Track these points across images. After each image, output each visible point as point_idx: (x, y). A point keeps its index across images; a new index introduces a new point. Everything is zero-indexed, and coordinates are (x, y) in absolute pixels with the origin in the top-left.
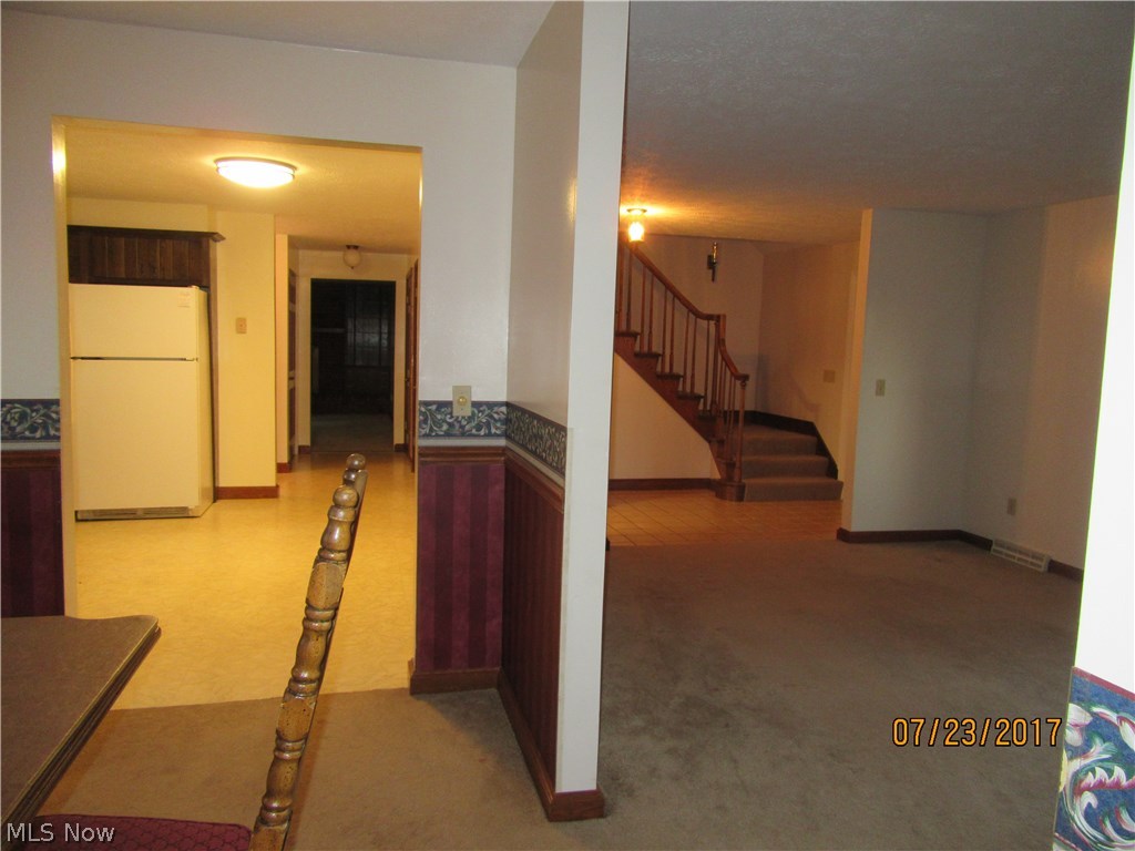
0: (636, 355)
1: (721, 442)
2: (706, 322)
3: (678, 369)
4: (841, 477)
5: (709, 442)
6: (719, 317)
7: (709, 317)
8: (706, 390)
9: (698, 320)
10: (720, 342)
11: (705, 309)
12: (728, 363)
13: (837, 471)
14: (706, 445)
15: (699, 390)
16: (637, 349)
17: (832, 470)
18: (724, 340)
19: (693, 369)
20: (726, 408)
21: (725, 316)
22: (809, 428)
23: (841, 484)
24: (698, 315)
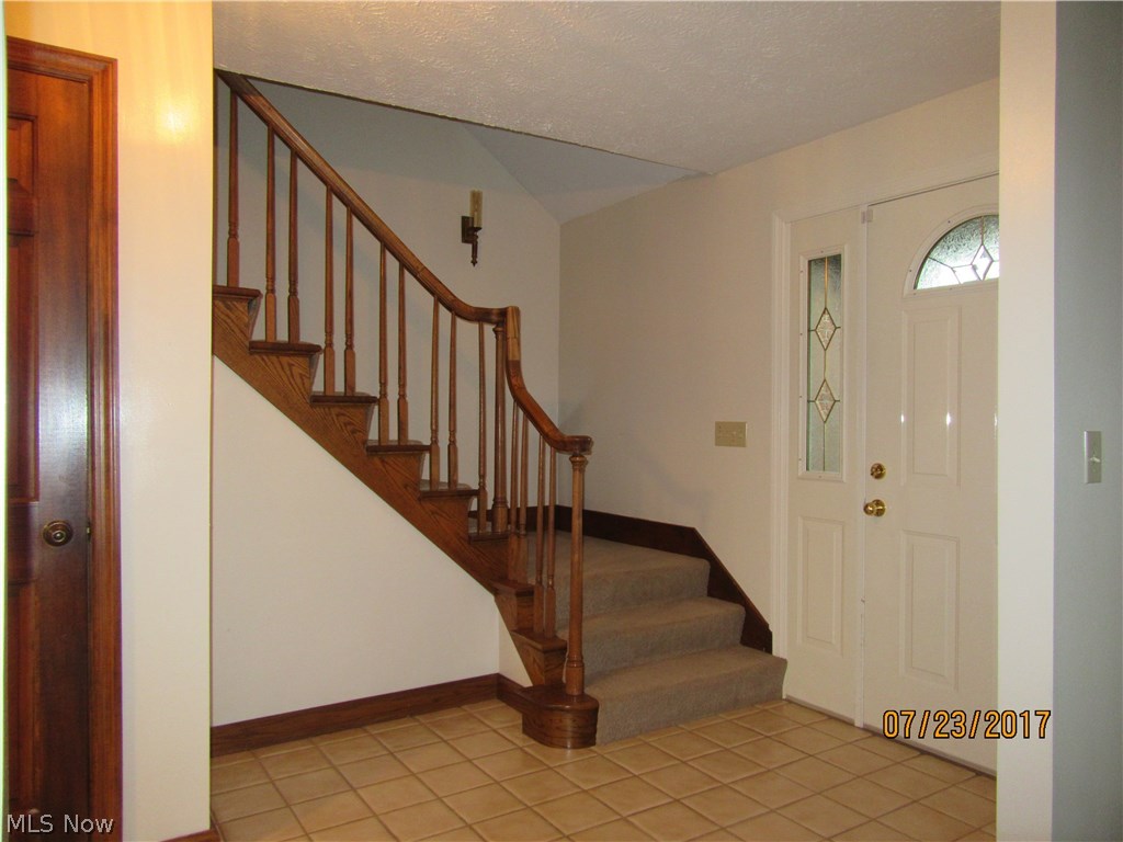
0: (317, 400)
1: (526, 594)
2: (475, 326)
3: (419, 433)
4: (780, 647)
5: (495, 592)
6: (503, 313)
7: (480, 316)
8: (482, 476)
9: (459, 321)
10: (510, 368)
11: (472, 298)
12: (532, 412)
13: (769, 635)
14: (490, 598)
15: (468, 478)
16: (318, 386)
17: (756, 634)
18: (517, 364)
19: (453, 431)
20: (533, 502)
21: (517, 311)
22: (686, 541)
23: (782, 663)
24: (459, 310)
